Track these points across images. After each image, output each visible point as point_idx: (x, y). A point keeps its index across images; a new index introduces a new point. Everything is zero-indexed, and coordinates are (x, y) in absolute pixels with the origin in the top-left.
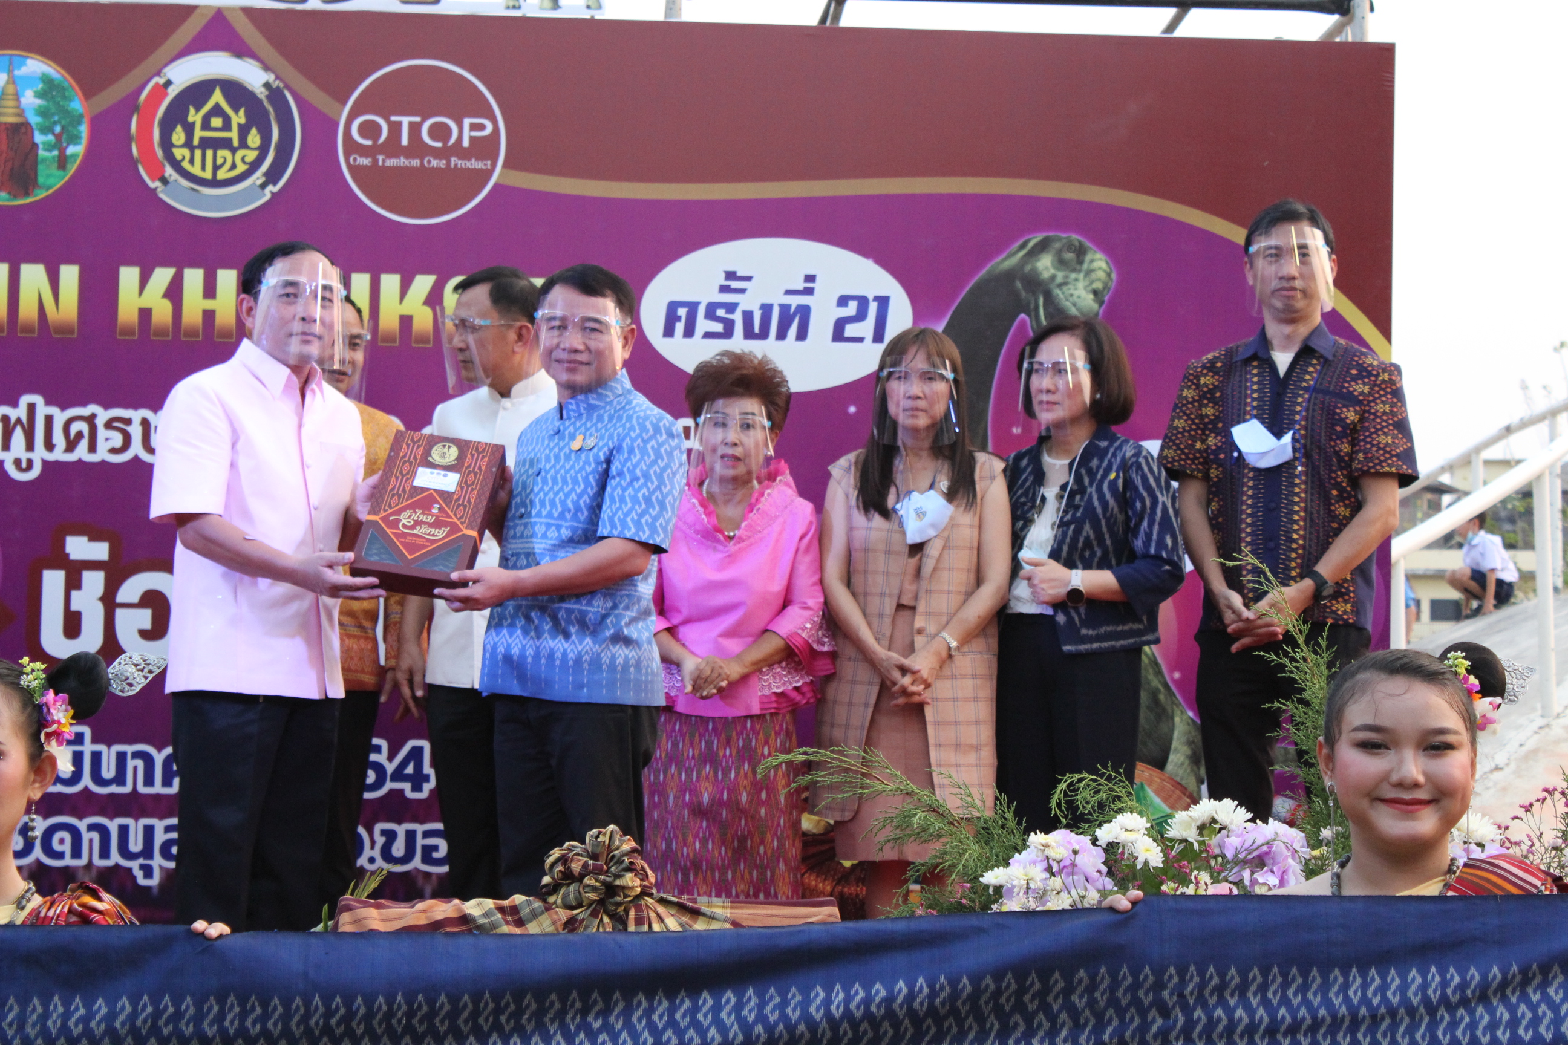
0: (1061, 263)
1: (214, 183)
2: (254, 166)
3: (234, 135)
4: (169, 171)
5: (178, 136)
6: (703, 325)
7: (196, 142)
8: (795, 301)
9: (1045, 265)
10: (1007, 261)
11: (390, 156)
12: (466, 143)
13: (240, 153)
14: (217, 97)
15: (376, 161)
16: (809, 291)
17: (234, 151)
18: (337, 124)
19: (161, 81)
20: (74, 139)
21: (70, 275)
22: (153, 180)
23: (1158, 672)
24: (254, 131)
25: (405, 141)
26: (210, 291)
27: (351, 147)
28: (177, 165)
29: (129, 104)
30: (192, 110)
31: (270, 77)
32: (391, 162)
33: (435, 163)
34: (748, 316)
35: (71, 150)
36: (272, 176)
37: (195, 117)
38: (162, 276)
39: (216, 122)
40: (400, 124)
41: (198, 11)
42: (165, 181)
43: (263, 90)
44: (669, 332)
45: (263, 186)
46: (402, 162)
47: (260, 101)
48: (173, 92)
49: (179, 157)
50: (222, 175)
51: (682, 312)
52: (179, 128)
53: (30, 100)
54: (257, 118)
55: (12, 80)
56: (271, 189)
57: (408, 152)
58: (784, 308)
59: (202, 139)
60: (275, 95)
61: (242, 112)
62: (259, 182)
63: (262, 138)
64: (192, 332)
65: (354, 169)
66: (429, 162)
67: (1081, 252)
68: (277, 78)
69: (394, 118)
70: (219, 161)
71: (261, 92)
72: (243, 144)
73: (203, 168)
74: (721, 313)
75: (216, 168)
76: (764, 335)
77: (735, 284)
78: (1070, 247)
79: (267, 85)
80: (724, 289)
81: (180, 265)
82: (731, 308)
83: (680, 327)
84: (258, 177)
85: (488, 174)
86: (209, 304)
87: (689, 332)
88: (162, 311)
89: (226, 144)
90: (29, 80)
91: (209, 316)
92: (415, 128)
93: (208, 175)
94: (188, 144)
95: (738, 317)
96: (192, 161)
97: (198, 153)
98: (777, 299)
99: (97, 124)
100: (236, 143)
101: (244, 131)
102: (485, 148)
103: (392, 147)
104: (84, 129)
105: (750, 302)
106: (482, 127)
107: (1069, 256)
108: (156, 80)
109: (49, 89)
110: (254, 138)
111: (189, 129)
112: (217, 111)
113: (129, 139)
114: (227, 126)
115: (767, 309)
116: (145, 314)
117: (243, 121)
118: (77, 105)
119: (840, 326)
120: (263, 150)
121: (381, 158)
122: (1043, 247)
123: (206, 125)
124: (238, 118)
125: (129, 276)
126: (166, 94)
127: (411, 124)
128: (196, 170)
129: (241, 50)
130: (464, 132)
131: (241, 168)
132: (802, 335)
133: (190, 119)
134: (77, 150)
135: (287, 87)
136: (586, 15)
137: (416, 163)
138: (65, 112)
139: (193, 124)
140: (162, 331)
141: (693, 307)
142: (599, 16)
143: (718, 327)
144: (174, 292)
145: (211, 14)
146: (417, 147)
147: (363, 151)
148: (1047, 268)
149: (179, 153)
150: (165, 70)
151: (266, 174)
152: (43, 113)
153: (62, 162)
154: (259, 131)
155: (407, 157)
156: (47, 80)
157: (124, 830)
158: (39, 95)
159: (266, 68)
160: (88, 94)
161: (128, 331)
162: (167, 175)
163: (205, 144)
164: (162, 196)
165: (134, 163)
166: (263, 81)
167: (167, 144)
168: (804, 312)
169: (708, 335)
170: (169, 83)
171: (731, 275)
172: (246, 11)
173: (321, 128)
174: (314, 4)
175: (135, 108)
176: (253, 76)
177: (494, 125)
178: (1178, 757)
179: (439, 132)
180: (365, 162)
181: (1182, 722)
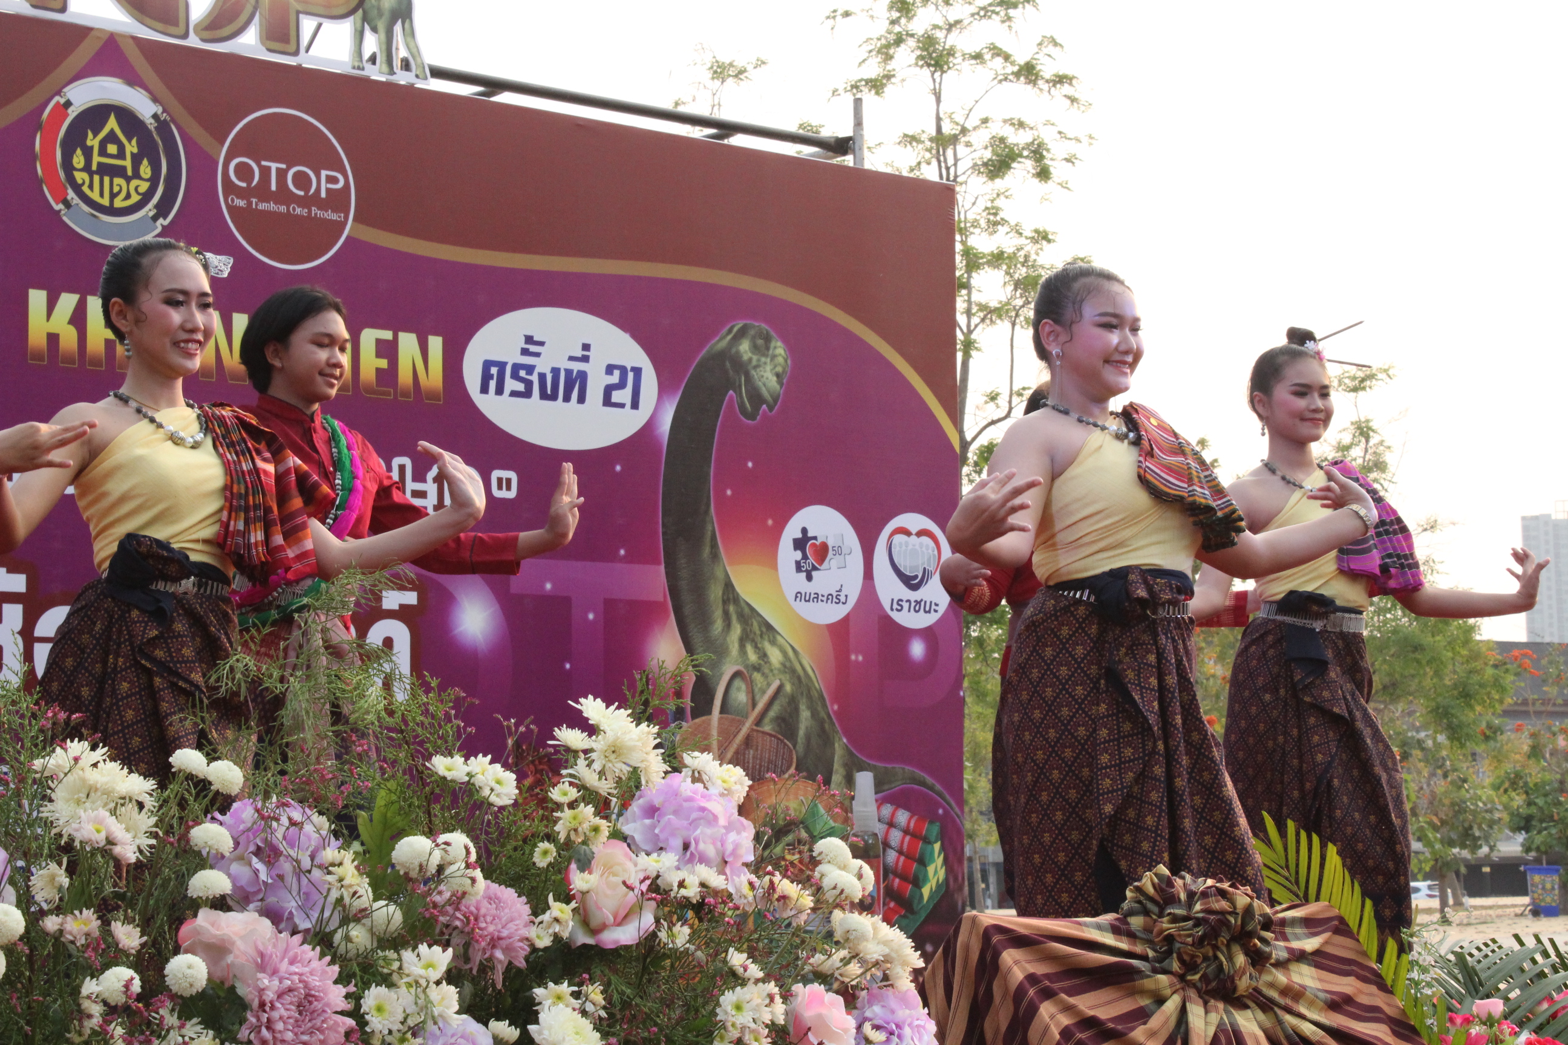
0: (755, 348)
1: (111, 211)
2: (146, 197)
3: (128, 163)
4: (71, 194)
5: (78, 160)
6: (511, 385)
7: (94, 167)
8: (576, 366)
10: (720, 343)
11: (262, 200)
12: (323, 195)
13: (134, 183)
14: (112, 124)
15: (250, 203)
16: (585, 359)
17: (128, 180)
18: (217, 163)
19: (62, 101)
22: (57, 203)
23: (824, 705)
24: (145, 162)
25: (274, 188)
28: (77, 188)
29: (31, 122)
30: (90, 135)
31: (158, 109)
32: (262, 206)
33: (298, 211)
34: (542, 377)
36: (162, 210)
37: (93, 141)
38: (68, 301)
39: (112, 149)
40: (269, 168)
41: (93, 33)
42: (68, 205)
43: (153, 121)
44: (484, 389)
45: (155, 218)
46: (271, 206)
47: (149, 132)
48: (73, 113)
49: (80, 181)
50: (119, 203)
51: (494, 371)
52: (79, 151)
54: (147, 150)
56: (161, 222)
57: (276, 198)
58: (568, 372)
59: (99, 164)
60: (163, 126)
61: (134, 142)
62: (151, 214)
63: (152, 170)
64: (95, 361)
65: (232, 210)
66: (294, 209)
67: (767, 339)
68: (164, 111)
69: (264, 163)
70: (116, 189)
71: (151, 123)
72: (137, 175)
73: (102, 195)
74: (522, 373)
75: (113, 196)
76: (553, 397)
77: (533, 348)
79: (156, 117)
80: (525, 352)
81: (83, 292)
82: (530, 369)
83: (493, 384)
84: (149, 210)
85: (343, 225)
87: (500, 391)
88: (69, 337)
89: (120, 172)
91: (109, 345)
92: (282, 174)
93: (105, 202)
94: (87, 168)
95: (535, 378)
96: (91, 187)
97: (96, 178)
98: (564, 364)
100: (130, 173)
101: (136, 160)
102: (337, 201)
103: (263, 191)
105: (543, 365)
106: (335, 180)
107: (760, 342)
108: (57, 99)
110: (146, 170)
111: (88, 153)
113: (34, 157)
114: (121, 155)
115: (556, 371)
116: (53, 339)
117: (135, 150)
119: (609, 390)
120: (154, 181)
121: (254, 200)
122: (742, 333)
123: (103, 152)
124: (132, 148)
125: (37, 298)
126: (67, 115)
127: (278, 169)
128: (95, 196)
129: (133, 80)
130: (322, 183)
131: (135, 198)
132: (581, 399)
133: (89, 143)
135: (173, 121)
137: (283, 209)
139: (92, 148)
140: (68, 359)
141: (502, 366)
142: (426, 86)
143: (520, 387)
144: (79, 319)
145: (105, 37)
146: (284, 194)
147: (239, 192)
148: (746, 352)
149: (80, 177)
150: (65, 90)
151: (156, 206)
154: (150, 163)
155: (275, 203)
159: (155, 100)
161: (38, 356)
162: (69, 198)
164: (65, 219)
165: (39, 182)
166: (152, 113)
167: (68, 167)
168: (583, 376)
169: (514, 394)
170: (68, 104)
171: (529, 339)
172: (135, 39)
173: (203, 165)
174: (193, 41)
175: (38, 126)
176: (144, 107)
177: (345, 179)
178: (837, 778)
179: (302, 180)
180: (241, 203)
181: (840, 745)
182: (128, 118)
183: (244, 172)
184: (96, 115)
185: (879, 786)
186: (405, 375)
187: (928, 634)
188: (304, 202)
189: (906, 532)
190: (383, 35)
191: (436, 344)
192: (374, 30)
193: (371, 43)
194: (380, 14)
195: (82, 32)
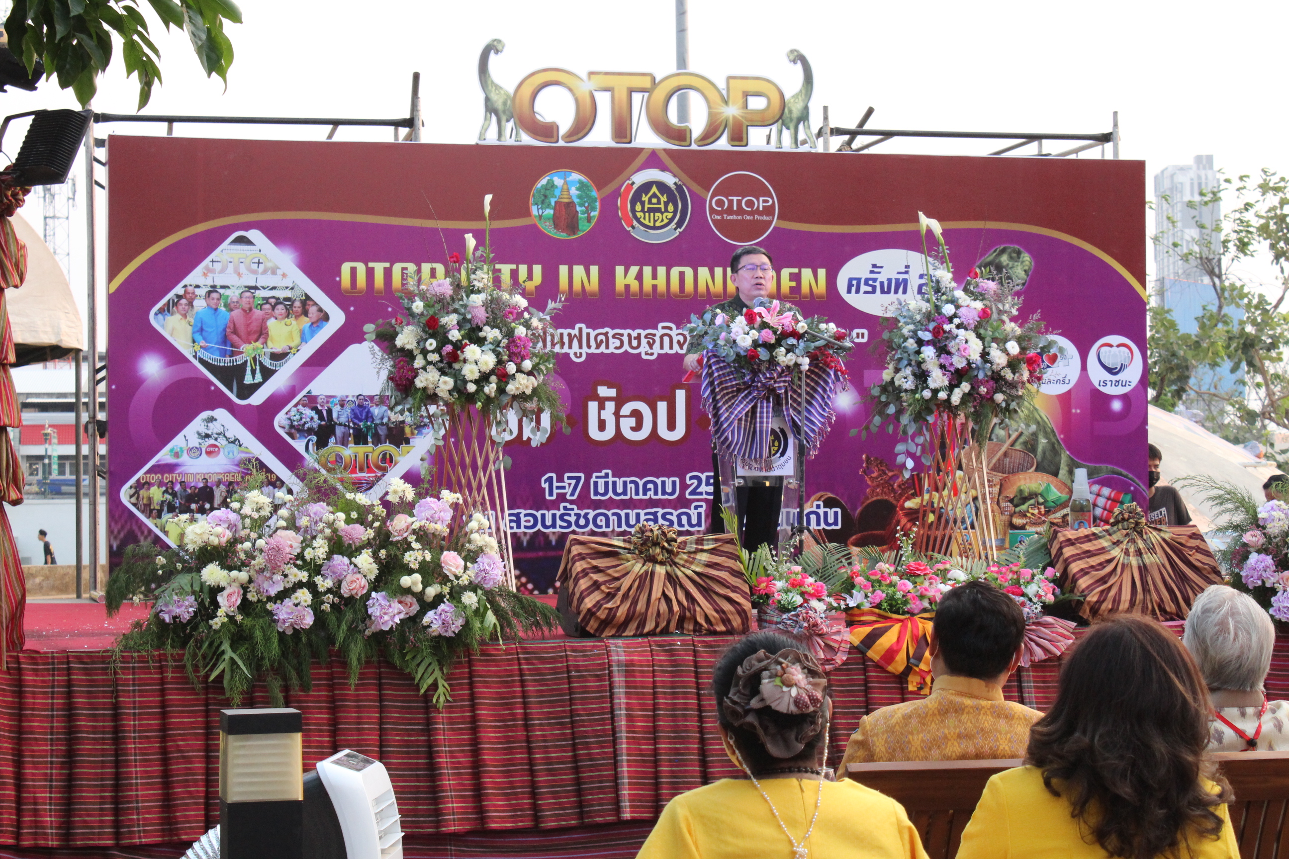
0: (1011, 258)
1: (654, 228)
2: (671, 220)
3: (662, 206)
4: (635, 223)
5: (638, 207)
6: (864, 288)
7: (646, 210)
8: (901, 277)
9: (1004, 259)
10: (989, 257)
11: (729, 214)
12: (761, 209)
13: (665, 214)
14: (654, 189)
15: (723, 217)
16: (907, 272)
17: (662, 213)
18: (706, 201)
19: (630, 182)
20: (594, 209)
21: (594, 270)
22: (629, 227)
23: (1055, 435)
24: (670, 204)
25: (735, 208)
26: (655, 276)
27: (712, 211)
28: (638, 220)
29: (616, 193)
30: (644, 195)
31: (677, 180)
32: (730, 218)
33: (748, 218)
34: (882, 284)
35: (592, 214)
36: (679, 224)
37: (645, 198)
38: (634, 270)
39: (654, 200)
40: (733, 200)
41: (645, 151)
42: (633, 227)
44: (849, 291)
45: (675, 229)
46: (734, 217)
47: (672, 191)
48: (635, 187)
49: (639, 217)
50: (658, 224)
51: (854, 282)
52: (638, 204)
53: (574, 191)
54: (672, 199)
55: (566, 183)
56: (679, 230)
57: (737, 213)
58: (897, 280)
59: (648, 208)
60: (679, 187)
61: (665, 196)
62: (674, 227)
63: (674, 208)
64: (648, 295)
65: (714, 221)
66: (746, 217)
67: (1019, 253)
68: (680, 180)
69: (730, 198)
70: (656, 218)
71: (673, 187)
72: (666, 211)
73: (650, 221)
74: (871, 282)
75: (655, 221)
76: (889, 292)
77: (876, 270)
78: (1014, 251)
79: (675, 184)
80: (872, 272)
81: (642, 264)
82: (875, 280)
83: (854, 289)
84: (673, 225)
85: (771, 222)
86: (655, 282)
87: (858, 291)
88: (635, 285)
89: (658, 210)
90: (573, 182)
91: (655, 287)
92: (739, 202)
93: (652, 224)
94: (643, 211)
95: (878, 284)
96: (644, 218)
97: (647, 214)
98: (894, 276)
99: (603, 202)
100: (663, 210)
101: (666, 204)
102: (769, 211)
103: (730, 211)
104: (598, 204)
105: (882, 277)
106: (767, 201)
107: (1014, 255)
108: (628, 182)
109: (582, 187)
110: (671, 208)
111: (643, 204)
112: (654, 196)
113: (617, 209)
114: (659, 202)
115: (890, 280)
116: (627, 287)
117: (666, 200)
118: (594, 194)
119: (920, 287)
120: (675, 212)
121: (725, 216)
122: (1003, 251)
123: (650, 202)
124: (664, 199)
125: (620, 270)
126: (633, 188)
127: (737, 200)
128: (646, 222)
129: (664, 168)
130: (760, 203)
131: (666, 221)
132: (905, 292)
133: (643, 199)
134: (595, 214)
135: (684, 184)
137: (740, 218)
138: (589, 197)
139: (644, 201)
140: (635, 295)
141: (859, 280)
143: (870, 289)
144: (639, 277)
145: (651, 152)
146: (740, 211)
147: (718, 212)
148: (1005, 261)
149: (639, 215)
150: (632, 177)
151: (676, 224)
152: (580, 197)
153: (589, 219)
154: (673, 204)
155: (737, 216)
156: (581, 182)
157: (627, 515)
158: (578, 189)
159: (675, 176)
160: (599, 189)
161: (620, 295)
163: (651, 210)
164: (633, 234)
165: (620, 219)
166: (674, 182)
167: (634, 211)
168: (905, 281)
169: (866, 292)
170: (633, 183)
171: (874, 266)
172: (665, 150)
173: (699, 203)
174: (694, 147)
175: (619, 195)
176: (669, 179)
177: (773, 200)
178: (1063, 472)
179: (750, 204)
180: (718, 217)
181: (1065, 456)
182: (662, 186)
183: (720, 203)
184: (646, 187)
185: (1090, 475)
186: (805, 288)
187: (1124, 398)
188: (749, 213)
189: (1111, 346)
190: (792, 130)
191: (822, 273)
192: (788, 128)
193: (787, 135)
194: (791, 120)
195: (639, 151)
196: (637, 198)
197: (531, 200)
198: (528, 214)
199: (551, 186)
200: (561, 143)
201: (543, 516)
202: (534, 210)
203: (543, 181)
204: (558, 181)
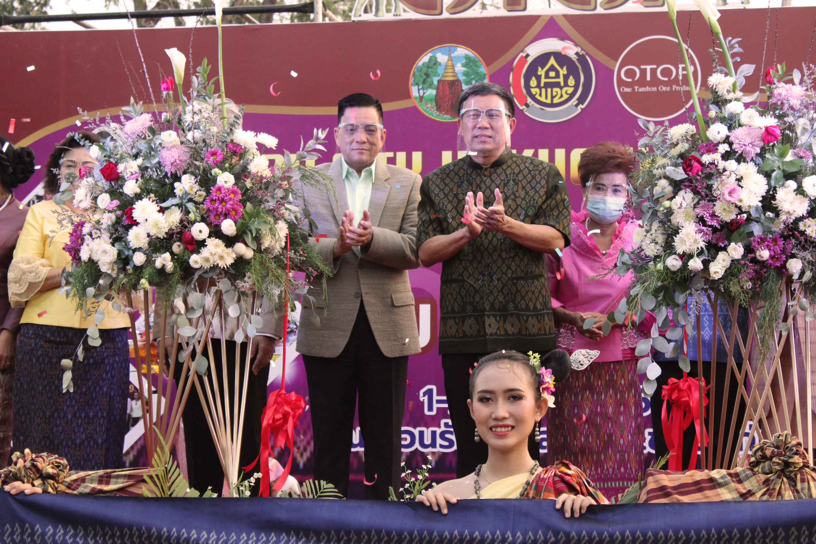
1: (552, 105)
2: (572, 95)
3: (561, 80)
4: (529, 100)
5: (533, 82)
7: (542, 85)
11: (641, 86)
12: (680, 77)
13: (565, 89)
14: (552, 61)
15: (634, 89)
17: (561, 88)
18: (613, 71)
19: (524, 55)
22: (522, 105)
24: (571, 77)
25: (648, 78)
27: (621, 83)
28: (533, 97)
29: (508, 67)
30: (540, 69)
31: (578, 49)
32: (642, 90)
33: (664, 89)
36: (581, 100)
37: (541, 72)
39: (552, 74)
40: (646, 69)
41: (541, 18)
42: (527, 106)
43: (575, 56)
45: (577, 105)
46: (648, 89)
47: (574, 62)
48: (530, 60)
49: (534, 93)
50: (556, 101)
52: (534, 78)
53: (459, 68)
54: (573, 71)
55: (450, 59)
56: (581, 106)
57: (650, 84)
59: (545, 83)
60: (581, 58)
61: (565, 68)
62: (575, 103)
63: (575, 81)
65: (623, 94)
66: (661, 88)
68: (582, 50)
69: (642, 67)
70: (554, 94)
71: (574, 57)
72: (566, 85)
73: (546, 98)
75: (553, 97)
79: (577, 54)
81: (536, 147)
84: (574, 101)
89: (557, 85)
90: (458, 58)
92: (653, 71)
93: (549, 101)
94: (538, 86)
96: (540, 95)
97: (543, 90)
99: (493, 78)
100: (562, 84)
101: (566, 78)
103: (642, 82)
108: (521, 54)
109: (469, 62)
110: (571, 81)
111: (538, 78)
112: (552, 68)
113: (508, 85)
114: (557, 76)
117: (565, 73)
118: (483, 69)
120: (576, 87)
121: (636, 88)
123: (547, 76)
124: (563, 71)
126: (527, 61)
127: (651, 69)
128: (543, 99)
129: (563, 36)
130: (679, 72)
131: (565, 97)
133: (539, 73)
135: (587, 54)
136: (742, 7)
137: (654, 89)
138: (477, 73)
139: (541, 75)
142: (748, 7)
145: (548, 19)
146: (655, 81)
147: (627, 85)
149: (534, 91)
150: (526, 49)
151: (578, 99)
152: (466, 74)
154: (574, 78)
155: (649, 87)
156: (468, 58)
158: (464, 66)
159: (577, 45)
160: (488, 63)
162: (528, 102)
163: (547, 85)
164: (526, 113)
166: (575, 52)
170: (528, 55)
172: (566, 16)
173: (605, 74)
174: (599, 11)
175: (511, 69)
176: (570, 49)
177: (695, 67)
179: (666, 73)
180: (628, 90)
182: (561, 58)
183: (630, 73)
184: (543, 59)
188: (668, 84)
195: (534, 19)
196: (532, 71)
197: (412, 80)
198: (407, 95)
199: (434, 63)
200: (446, 15)
201: (421, 433)
202: (415, 91)
203: (425, 59)
204: (442, 58)
